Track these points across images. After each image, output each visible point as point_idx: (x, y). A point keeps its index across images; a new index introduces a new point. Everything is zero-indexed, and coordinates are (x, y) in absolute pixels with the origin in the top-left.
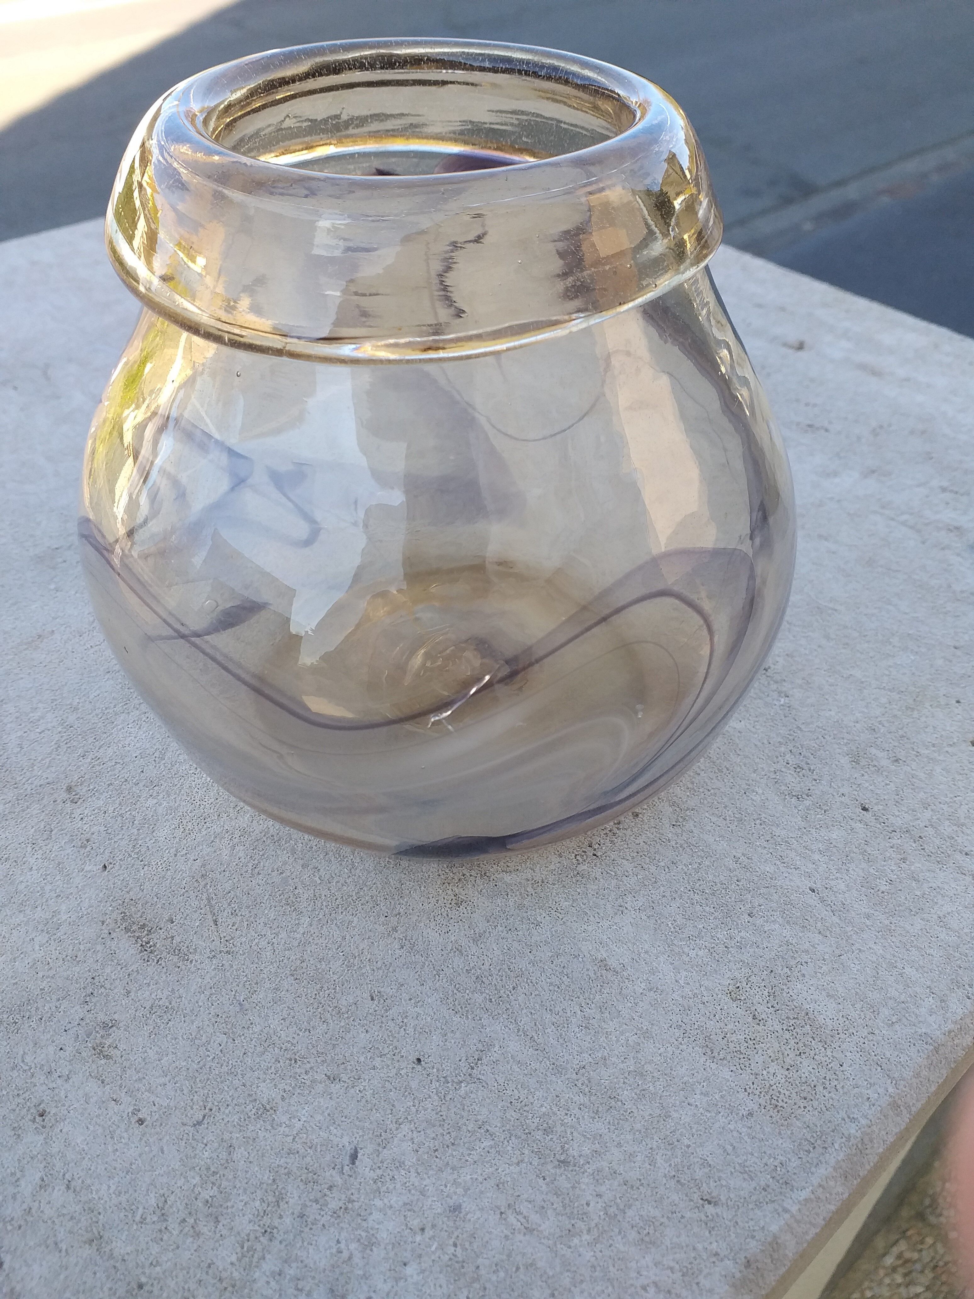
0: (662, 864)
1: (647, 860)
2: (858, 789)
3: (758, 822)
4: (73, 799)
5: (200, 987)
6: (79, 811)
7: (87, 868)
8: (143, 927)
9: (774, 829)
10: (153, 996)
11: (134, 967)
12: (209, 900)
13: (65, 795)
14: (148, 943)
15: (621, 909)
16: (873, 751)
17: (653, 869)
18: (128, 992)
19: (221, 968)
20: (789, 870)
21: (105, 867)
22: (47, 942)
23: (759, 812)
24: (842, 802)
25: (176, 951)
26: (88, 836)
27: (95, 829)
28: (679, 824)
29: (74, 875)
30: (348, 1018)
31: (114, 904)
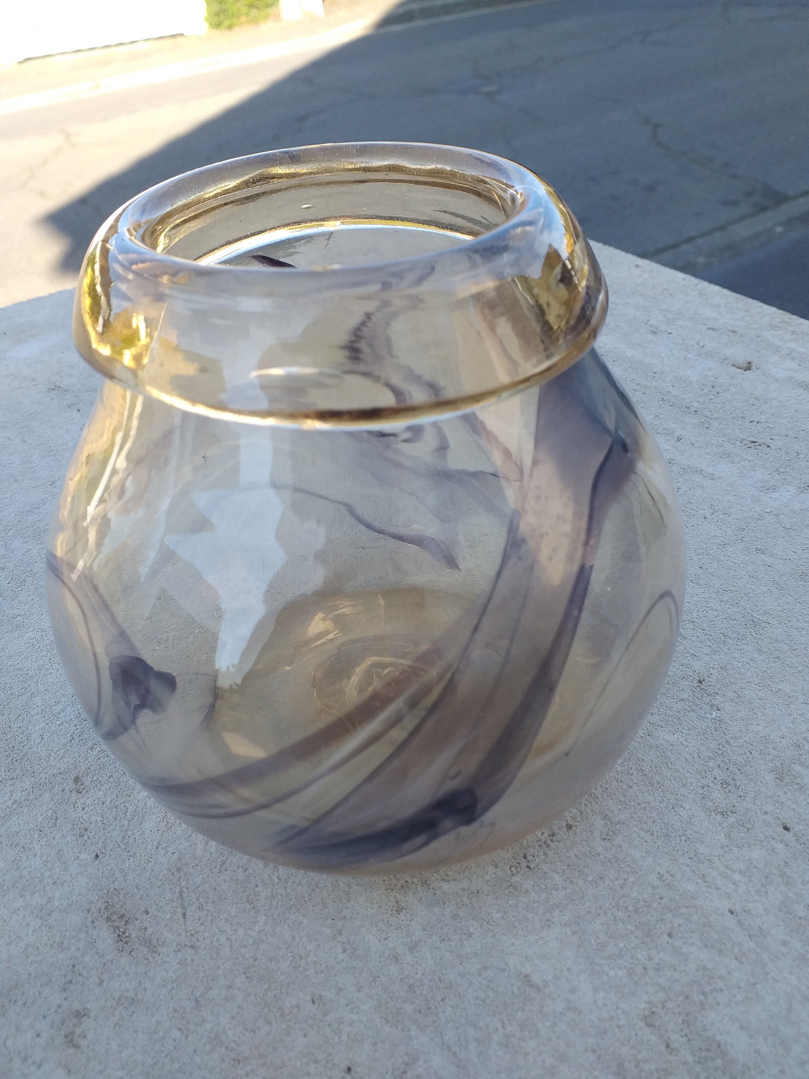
0: (590, 878)
1: (577, 873)
2: (780, 807)
3: (683, 838)
4: (79, 789)
5: (164, 981)
6: (82, 801)
7: (82, 856)
8: (122, 916)
9: (698, 845)
10: (122, 987)
11: (109, 957)
12: (181, 892)
13: (72, 785)
14: (124, 933)
15: (548, 923)
16: (797, 768)
17: (581, 883)
18: (102, 981)
19: (183, 962)
20: (710, 890)
21: (97, 856)
22: (40, 927)
23: (685, 828)
24: (764, 821)
25: (148, 943)
26: (86, 825)
27: (93, 819)
28: (608, 838)
29: (71, 862)
30: (290, 1020)
31: (100, 893)
